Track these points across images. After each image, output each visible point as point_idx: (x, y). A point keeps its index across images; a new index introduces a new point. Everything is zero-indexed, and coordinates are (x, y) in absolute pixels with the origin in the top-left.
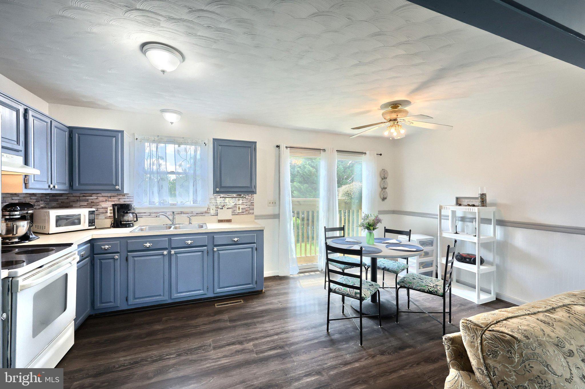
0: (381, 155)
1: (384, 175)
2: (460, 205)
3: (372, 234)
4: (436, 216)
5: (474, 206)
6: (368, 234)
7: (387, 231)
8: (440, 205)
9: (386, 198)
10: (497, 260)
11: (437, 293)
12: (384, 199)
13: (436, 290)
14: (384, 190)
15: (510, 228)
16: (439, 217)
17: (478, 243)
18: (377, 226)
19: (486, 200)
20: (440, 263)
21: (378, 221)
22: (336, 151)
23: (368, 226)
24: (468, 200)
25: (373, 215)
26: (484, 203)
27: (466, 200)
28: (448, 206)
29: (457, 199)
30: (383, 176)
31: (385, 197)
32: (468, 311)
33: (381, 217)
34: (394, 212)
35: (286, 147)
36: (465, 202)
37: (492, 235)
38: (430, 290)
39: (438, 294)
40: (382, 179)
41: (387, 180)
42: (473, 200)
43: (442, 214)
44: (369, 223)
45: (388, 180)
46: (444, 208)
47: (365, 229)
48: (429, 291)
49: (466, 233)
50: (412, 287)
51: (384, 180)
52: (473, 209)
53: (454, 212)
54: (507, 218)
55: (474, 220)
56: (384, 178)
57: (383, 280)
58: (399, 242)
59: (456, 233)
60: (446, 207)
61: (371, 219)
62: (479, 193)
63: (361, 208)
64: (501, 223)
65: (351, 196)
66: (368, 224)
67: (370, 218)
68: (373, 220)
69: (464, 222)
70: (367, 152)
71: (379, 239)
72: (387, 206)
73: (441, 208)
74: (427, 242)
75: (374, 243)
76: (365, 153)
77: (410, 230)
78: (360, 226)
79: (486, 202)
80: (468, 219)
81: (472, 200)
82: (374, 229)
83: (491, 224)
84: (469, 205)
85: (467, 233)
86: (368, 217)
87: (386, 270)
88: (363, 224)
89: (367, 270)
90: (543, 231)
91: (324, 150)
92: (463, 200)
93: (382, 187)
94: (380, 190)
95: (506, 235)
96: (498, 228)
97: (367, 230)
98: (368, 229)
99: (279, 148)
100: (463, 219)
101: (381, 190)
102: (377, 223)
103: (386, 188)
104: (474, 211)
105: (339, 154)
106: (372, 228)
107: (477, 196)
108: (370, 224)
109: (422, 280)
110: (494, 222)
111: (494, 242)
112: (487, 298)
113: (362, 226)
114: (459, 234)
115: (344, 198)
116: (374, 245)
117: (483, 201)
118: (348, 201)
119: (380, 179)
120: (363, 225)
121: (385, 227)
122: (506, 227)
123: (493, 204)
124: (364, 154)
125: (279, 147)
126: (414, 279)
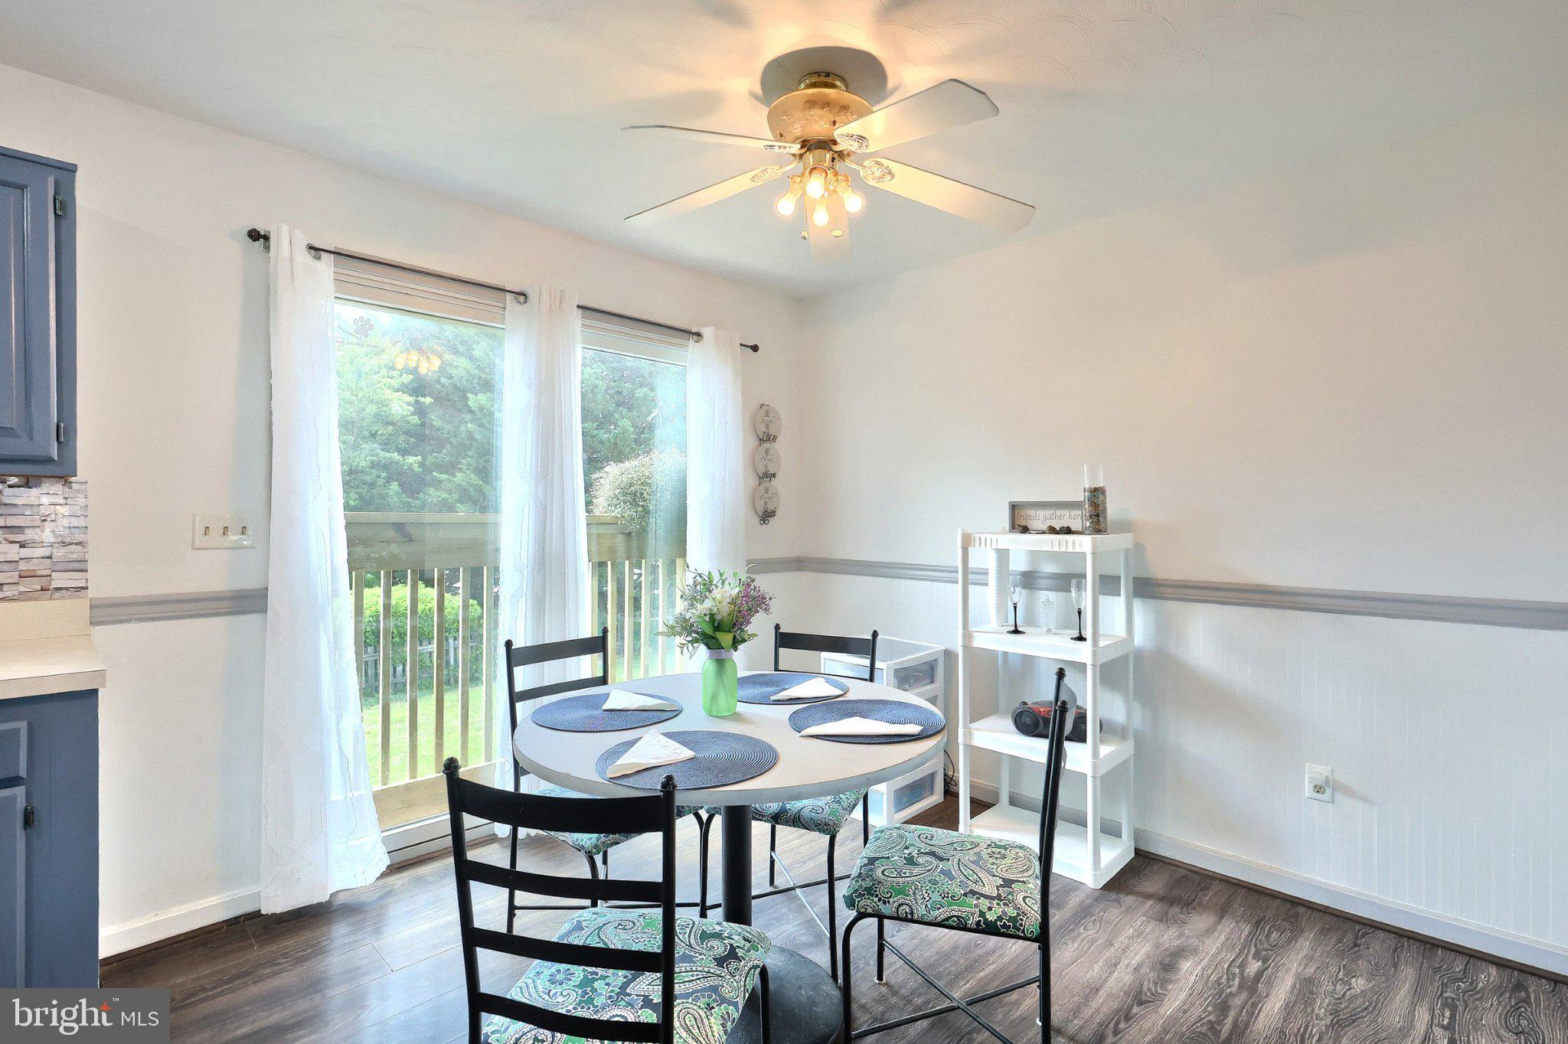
0: (755, 348)
1: (767, 427)
2: (1025, 530)
3: (728, 665)
4: (951, 572)
5: (1068, 531)
6: (711, 666)
7: (785, 640)
8: (963, 530)
9: (773, 514)
10: (1139, 718)
11: (1019, 930)
12: (767, 516)
13: (1011, 912)
14: (766, 483)
15: (1173, 606)
16: (960, 575)
17: (1094, 665)
18: (750, 629)
19: (1105, 510)
20: (965, 745)
21: (751, 603)
22: (578, 307)
23: (709, 631)
24: (1048, 512)
25: (731, 579)
26: (1101, 519)
27: (1041, 514)
28: (986, 533)
29: (1014, 507)
30: (762, 428)
31: (770, 508)
32: (1079, 934)
33: (764, 583)
34: (799, 564)
35: (311, 248)
36: (1039, 519)
37: (1121, 632)
38: (991, 917)
39: (1023, 931)
40: (761, 441)
41: (778, 446)
42: (1067, 512)
43: (970, 565)
44: (712, 616)
45: (781, 447)
46: (977, 541)
47: (695, 645)
48: (986, 920)
49: (1045, 631)
50: (912, 913)
51: (767, 445)
52: (1067, 542)
53: (1003, 555)
54: (1162, 569)
55: (1074, 582)
56: (766, 438)
57: (773, 848)
58: (841, 693)
59: (1016, 632)
60: (982, 537)
61: (725, 594)
62: (1087, 487)
63: (683, 553)
64: (1146, 588)
65: (643, 506)
66: (707, 618)
67: (717, 594)
68: (733, 602)
69: (1031, 589)
70: (707, 332)
71: (755, 683)
72: (779, 540)
73: (967, 542)
74: (917, 671)
75: (742, 708)
76: (698, 335)
77: (875, 634)
78: (672, 631)
79: (1105, 518)
80: (1044, 578)
81: (1059, 512)
82: (736, 643)
83: (1120, 596)
84: (1052, 530)
85: (1049, 631)
86: (708, 585)
87: (787, 823)
88: (686, 620)
89: (705, 827)
90: (1268, 611)
91: (522, 295)
92: (1032, 512)
93: (761, 471)
94: (754, 480)
95: (1162, 628)
96: (1138, 605)
97: (702, 649)
98: (710, 641)
99: (267, 248)
100: (1029, 580)
101: (757, 479)
102: (751, 611)
103: (774, 475)
104: (1077, 550)
105: (587, 322)
106: (726, 639)
107: (1080, 496)
108: (718, 617)
109: (941, 859)
110: (1126, 588)
111: (1126, 657)
112: (1116, 858)
113: (684, 628)
114: (1024, 633)
115: (617, 512)
116: (737, 717)
117: (1098, 515)
118: (634, 527)
119: (753, 442)
120: (684, 626)
121: (777, 627)
122: (1161, 601)
123: (1124, 527)
124: (695, 338)
125: (266, 238)
126: (910, 861)
